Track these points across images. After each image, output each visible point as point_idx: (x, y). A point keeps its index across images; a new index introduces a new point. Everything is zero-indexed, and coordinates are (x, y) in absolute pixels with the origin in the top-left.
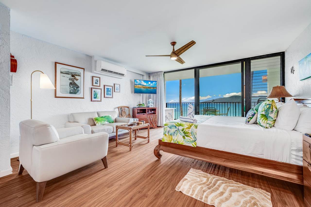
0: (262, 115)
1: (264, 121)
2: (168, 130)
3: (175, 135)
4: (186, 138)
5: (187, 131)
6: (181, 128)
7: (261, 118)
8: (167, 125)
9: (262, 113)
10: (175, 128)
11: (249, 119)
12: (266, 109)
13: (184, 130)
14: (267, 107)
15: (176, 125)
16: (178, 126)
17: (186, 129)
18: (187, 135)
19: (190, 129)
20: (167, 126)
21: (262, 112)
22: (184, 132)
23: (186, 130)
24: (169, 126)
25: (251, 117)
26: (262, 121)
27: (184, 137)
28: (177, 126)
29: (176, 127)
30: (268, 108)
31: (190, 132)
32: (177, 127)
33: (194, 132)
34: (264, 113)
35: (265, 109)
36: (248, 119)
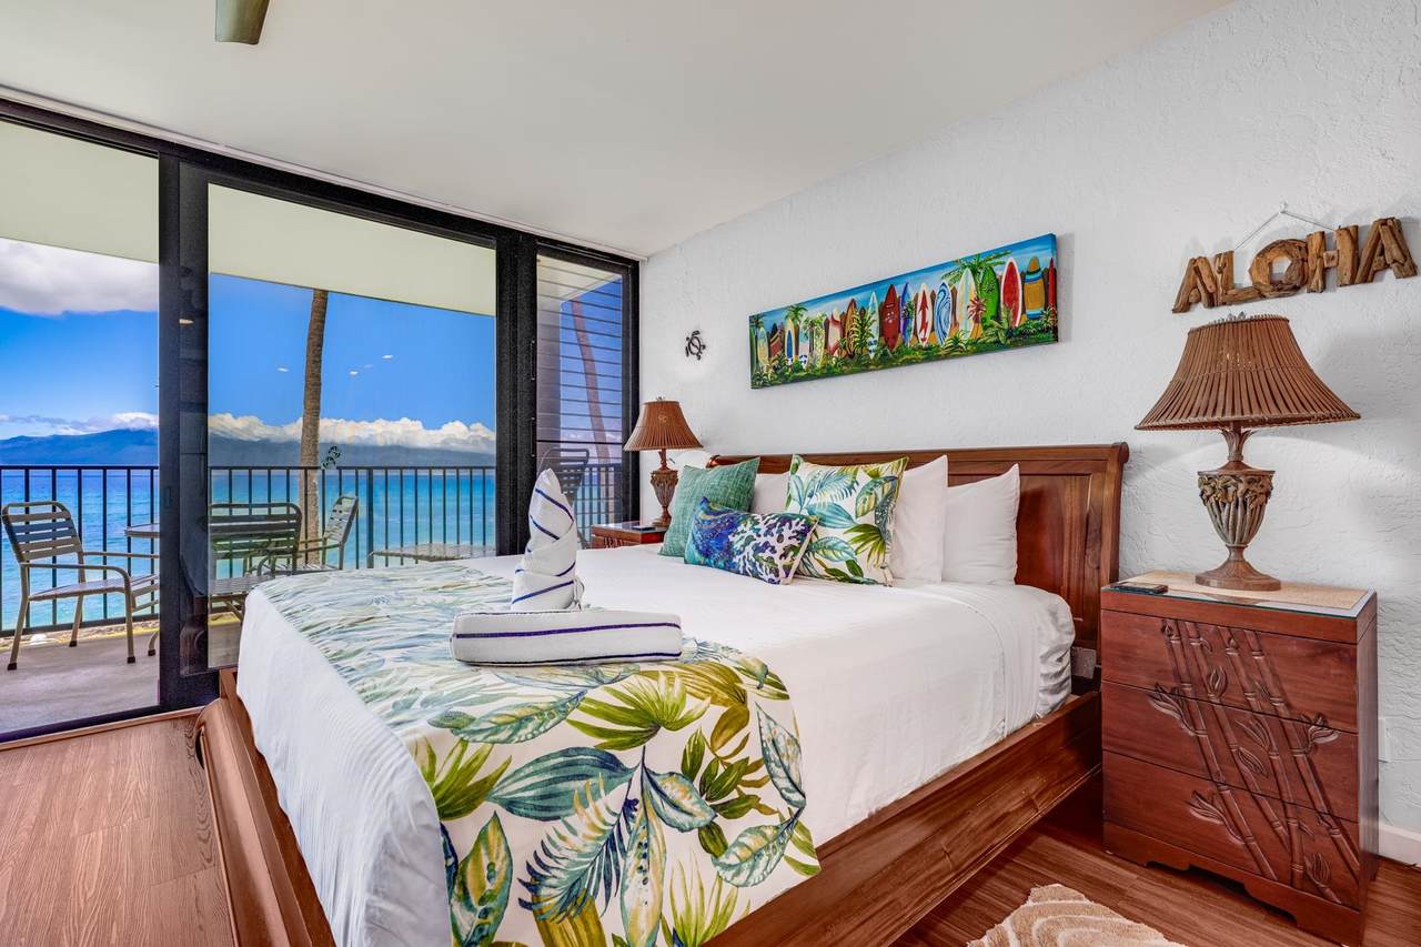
0: (865, 527)
1: (875, 555)
2: (521, 859)
3: (631, 861)
4: (731, 829)
5: (732, 761)
6: (665, 752)
7: (862, 546)
8: (483, 790)
9: (861, 521)
10: (599, 779)
11: (789, 558)
12: (880, 499)
13: (708, 757)
14: (886, 492)
15: (600, 732)
16: (636, 740)
17: (715, 736)
18: (734, 795)
19: (751, 728)
20: (486, 809)
21: (864, 514)
22: (703, 783)
23: (722, 753)
24: (511, 789)
25: (795, 542)
26: (869, 556)
27: (711, 838)
28: (622, 746)
29: (611, 765)
30: (888, 495)
31: (753, 753)
32: (629, 758)
33: (781, 744)
34: (870, 519)
35: (876, 499)
36: (784, 556)
